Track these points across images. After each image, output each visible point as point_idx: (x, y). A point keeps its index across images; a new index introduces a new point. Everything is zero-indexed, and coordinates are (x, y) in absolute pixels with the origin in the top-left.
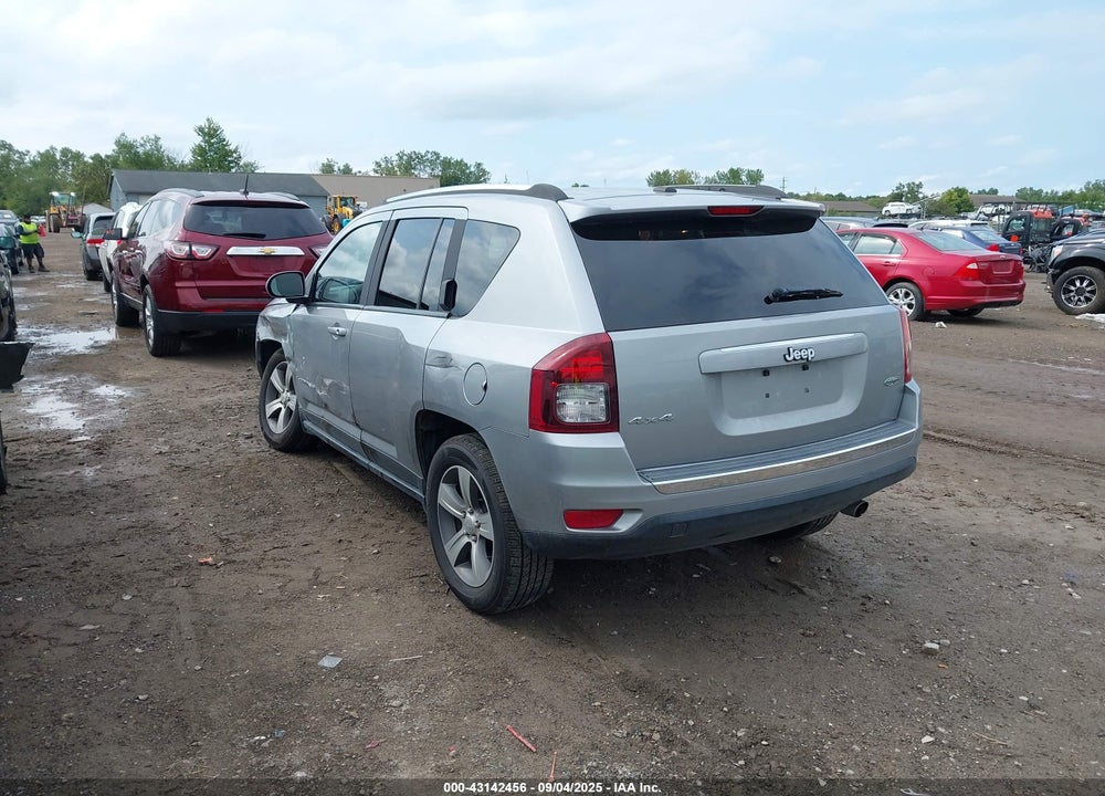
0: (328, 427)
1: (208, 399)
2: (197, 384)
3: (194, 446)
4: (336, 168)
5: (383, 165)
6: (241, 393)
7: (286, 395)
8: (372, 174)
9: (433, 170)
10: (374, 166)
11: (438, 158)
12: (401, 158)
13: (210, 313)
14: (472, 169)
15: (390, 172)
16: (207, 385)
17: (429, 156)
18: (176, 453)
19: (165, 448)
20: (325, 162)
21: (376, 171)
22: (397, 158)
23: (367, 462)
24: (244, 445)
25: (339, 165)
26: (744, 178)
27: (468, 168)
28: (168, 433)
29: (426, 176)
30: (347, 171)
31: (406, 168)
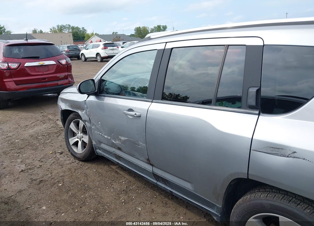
0: (119, 157)
1: (32, 131)
2: (23, 123)
3: (38, 164)
4: (37, 31)
5: (53, 29)
6: (44, 126)
7: (80, 134)
8: (49, 32)
9: (69, 30)
10: (50, 30)
11: (70, 26)
12: (58, 27)
13: (21, 91)
14: (81, 29)
15: (55, 32)
16: (27, 123)
17: (67, 26)
18: (30, 169)
19: (23, 167)
20: (34, 29)
21: (51, 32)
22: (57, 27)
23: (155, 181)
24: (61, 159)
25: (38, 30)
26: (162, 28)
27: (80, 29)
28: (21, 156)
29: (67, 32)
30: (41, 32)
31: (60, 30)
